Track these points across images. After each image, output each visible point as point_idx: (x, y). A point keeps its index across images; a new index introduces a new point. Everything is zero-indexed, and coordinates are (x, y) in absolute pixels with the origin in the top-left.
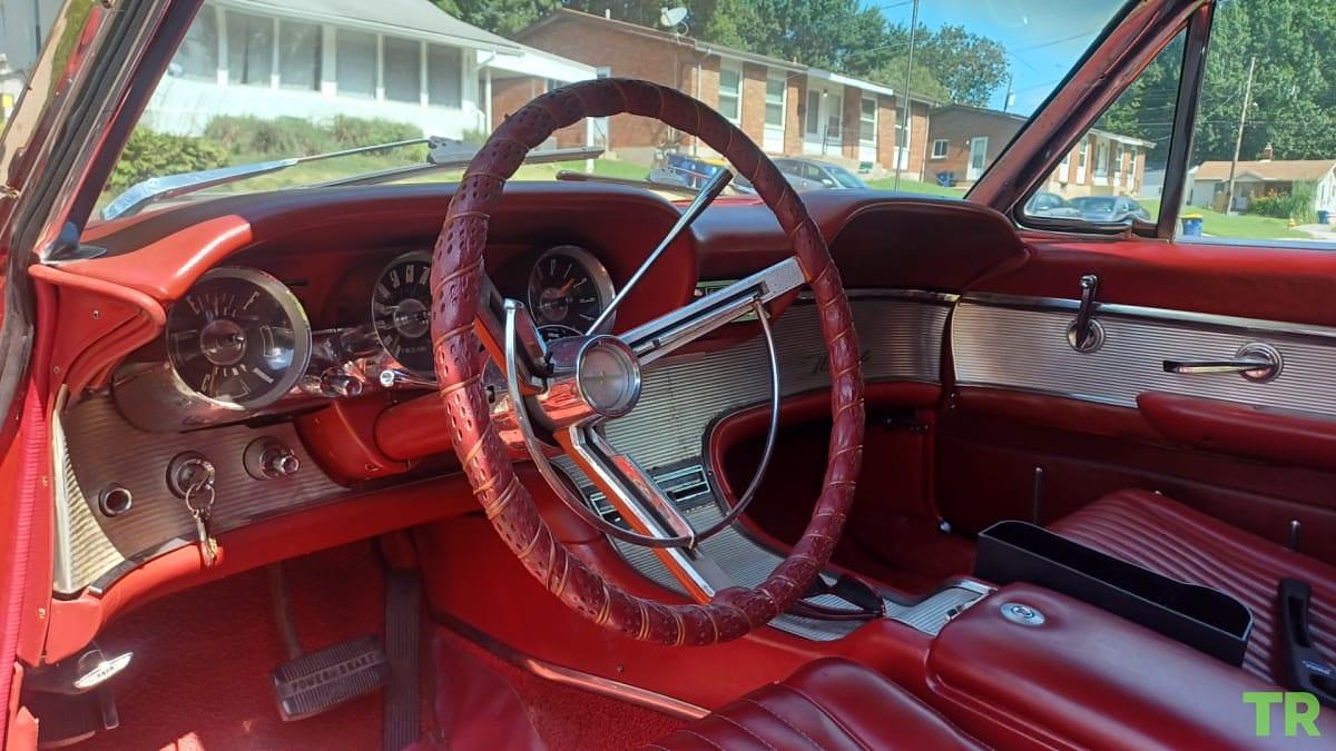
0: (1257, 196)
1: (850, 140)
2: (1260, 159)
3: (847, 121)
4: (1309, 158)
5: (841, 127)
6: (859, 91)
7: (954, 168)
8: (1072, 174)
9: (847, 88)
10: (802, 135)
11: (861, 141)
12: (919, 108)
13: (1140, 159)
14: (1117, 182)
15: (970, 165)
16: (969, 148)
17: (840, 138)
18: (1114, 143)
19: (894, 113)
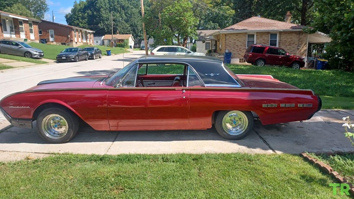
0: (118, 42)
1: (17, 33)
2: (117, 34)
3: (15, 27)
4: (126, 34)
5: (14, 29)
6: (18, 19)
7: (46, 38)
8: (78, 40)
9: (13, 18)
10: (2, 32)
11: (21, 32)
12: (35, 23)
13: (92, 35)
14: (88, 41)
15: (50, 37)
16: (48, 32)
17: (14, 32)
18: (86, 32)
19: (28, 25)
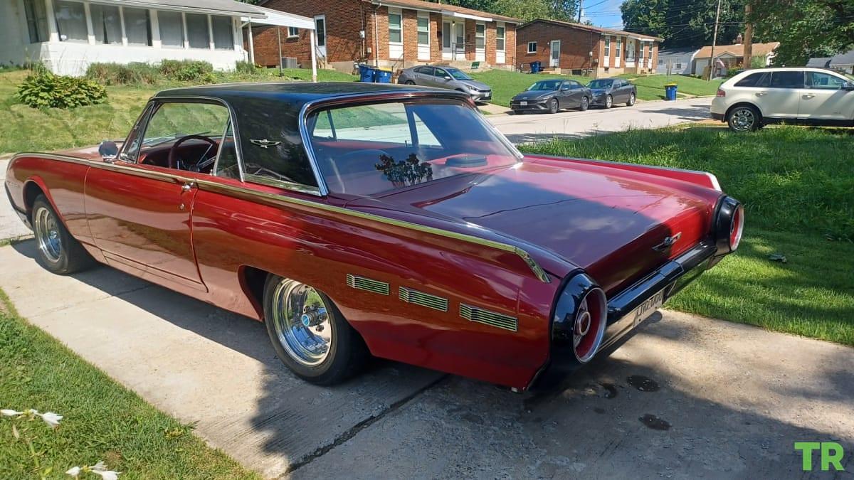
0: (732, 66)
1: (470, 50)
2: (735, 44)
3: (468, 37)
4: (763, 42)
5: (464, 43)
6: (474, 21)
7: (542, 59)
8: (612, 62)
9: (467, 20)
10: (441, 49)
11: (477, 49)
12: (510, 26)
13: (655, 49)
14: (641, 65)
15: (551, 58)
16: (549, 47)
17: (464, 50)
18: (638, 42)
19: (495, 31)
